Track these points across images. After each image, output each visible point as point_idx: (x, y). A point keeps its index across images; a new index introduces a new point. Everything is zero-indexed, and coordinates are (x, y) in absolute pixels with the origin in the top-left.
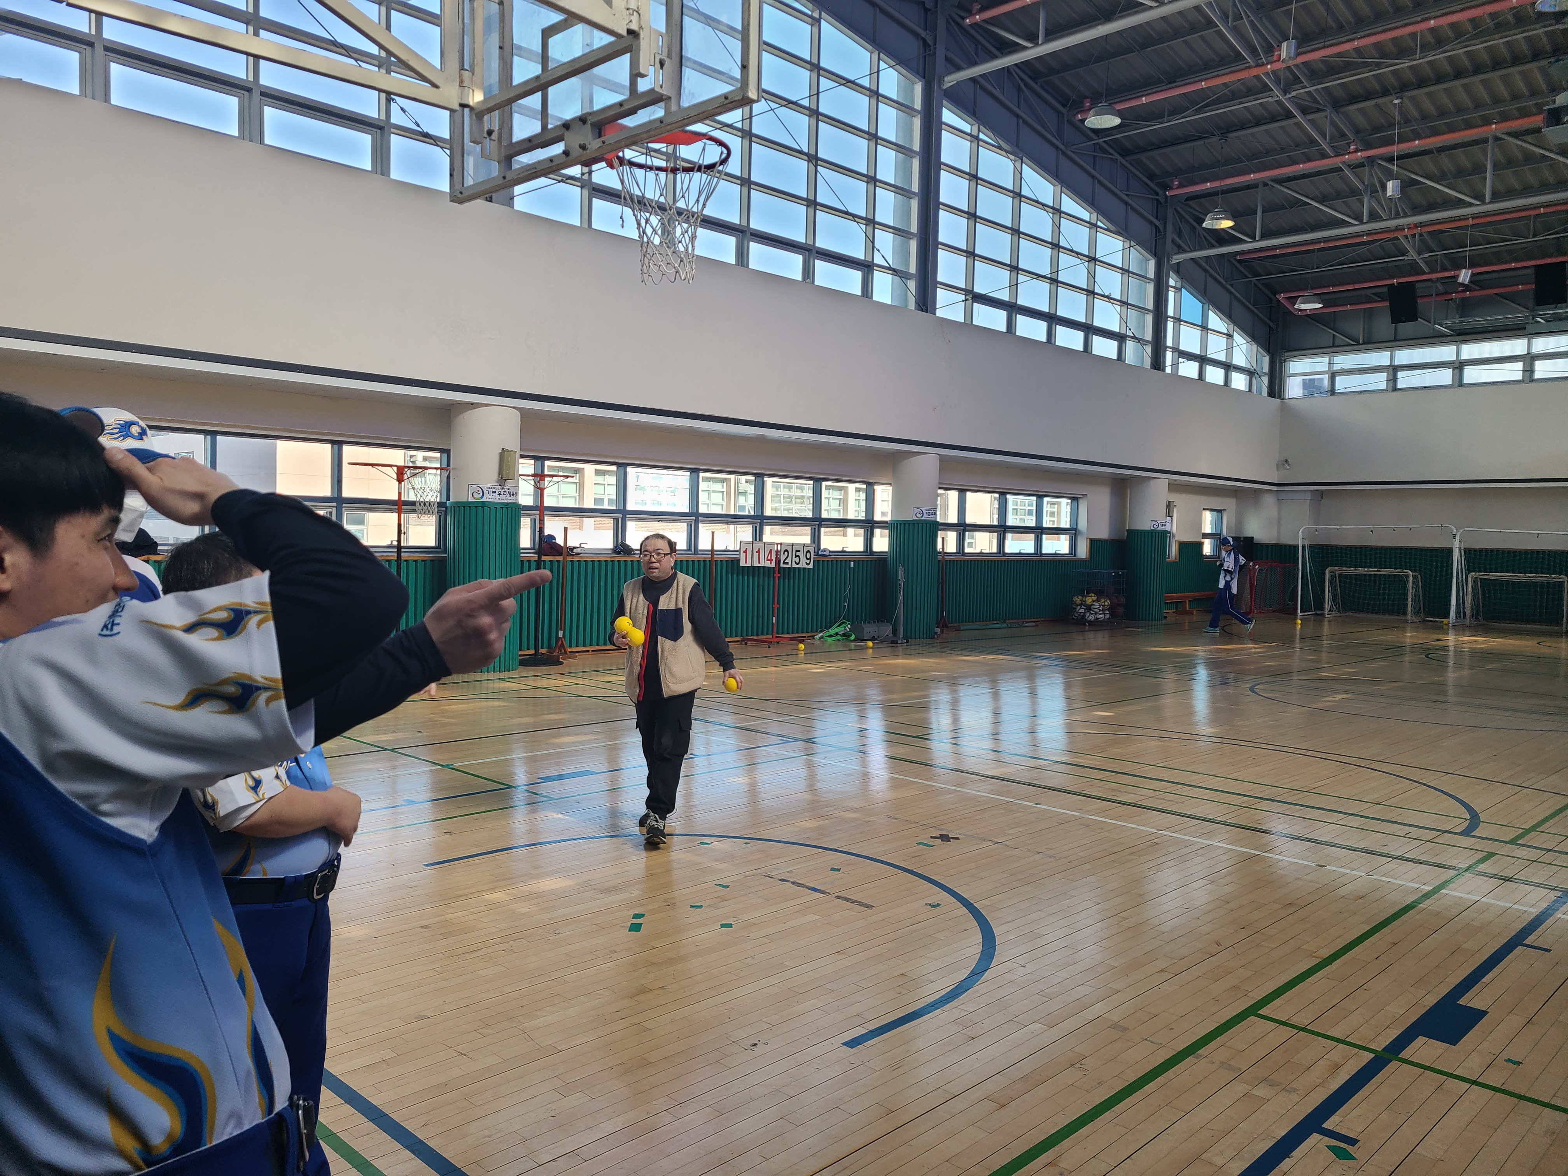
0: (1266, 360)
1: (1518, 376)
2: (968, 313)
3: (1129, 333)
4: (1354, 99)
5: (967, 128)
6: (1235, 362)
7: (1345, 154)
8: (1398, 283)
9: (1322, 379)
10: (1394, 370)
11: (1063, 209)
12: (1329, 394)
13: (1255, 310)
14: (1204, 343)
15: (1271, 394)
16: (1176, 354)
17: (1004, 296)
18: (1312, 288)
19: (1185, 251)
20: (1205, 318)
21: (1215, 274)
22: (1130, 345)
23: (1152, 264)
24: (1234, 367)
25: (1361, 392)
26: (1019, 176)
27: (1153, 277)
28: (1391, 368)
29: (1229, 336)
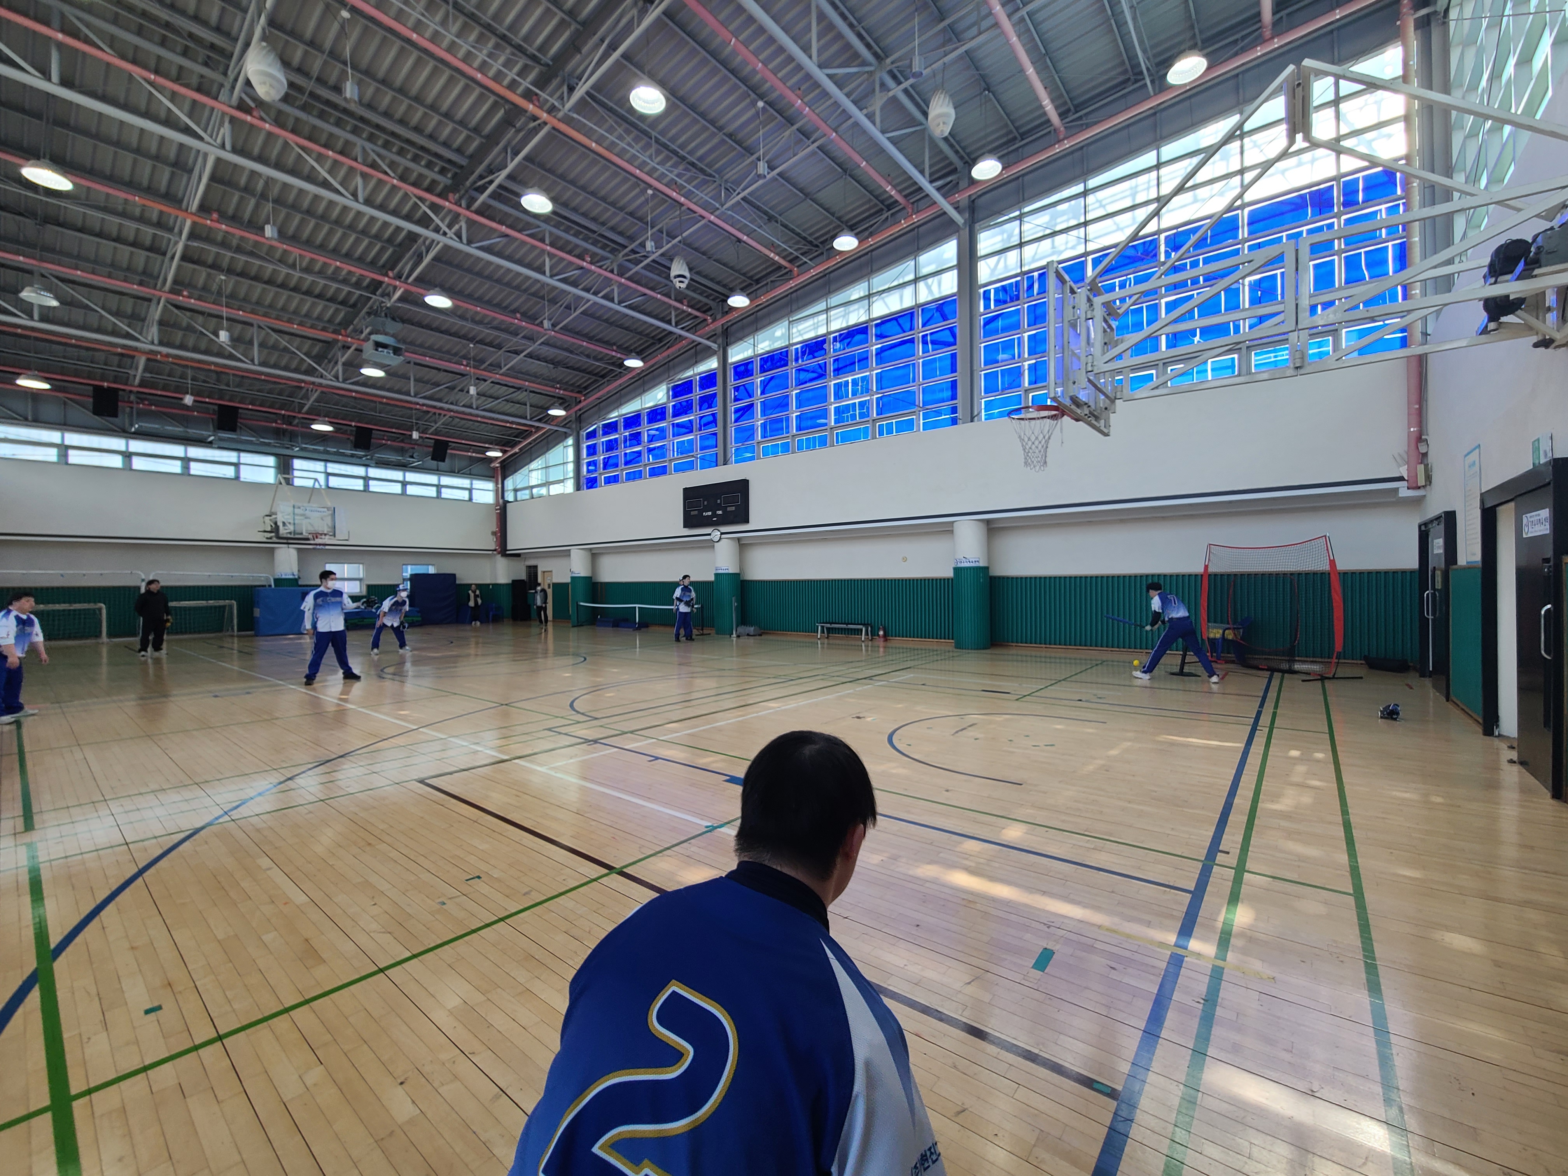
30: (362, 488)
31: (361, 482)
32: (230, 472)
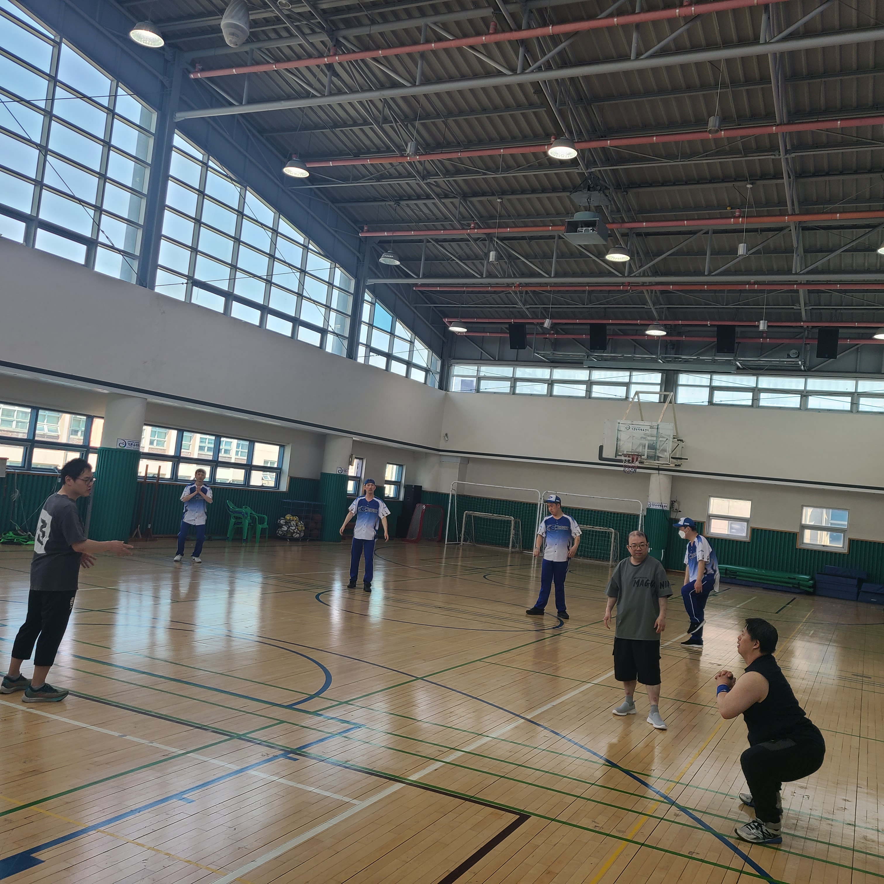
0: (439, 363)
1: (583, 394)
2: (189, 294)
3: (330, 329)
4: (475, 194)
5: (200, 156)
6: (415, 361)
7: (468, 229)
8: (514, 322)
9: (472, 381)
10: (514, 380)
11: (279, 231)
12: (476, 391)
13: (432, 328)
14: (391, 345)
15: (441, 387)
16: (368, 350)
17: (224, 286)
18: (461, 318)
19: (379, 278)
20: (393, 327)
21: (402, 298)
22: (330, 338)
23: (353, 282)
24: (413, 365)
25: (495, 393)
26: (242, 199)
27: (353, 293)
28: (513, 379)
29: (412, 343)
30: (750, 403)
31: (750, 395)
32: (620, 392)
